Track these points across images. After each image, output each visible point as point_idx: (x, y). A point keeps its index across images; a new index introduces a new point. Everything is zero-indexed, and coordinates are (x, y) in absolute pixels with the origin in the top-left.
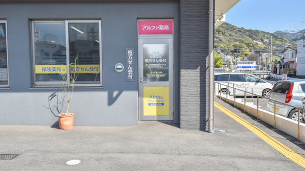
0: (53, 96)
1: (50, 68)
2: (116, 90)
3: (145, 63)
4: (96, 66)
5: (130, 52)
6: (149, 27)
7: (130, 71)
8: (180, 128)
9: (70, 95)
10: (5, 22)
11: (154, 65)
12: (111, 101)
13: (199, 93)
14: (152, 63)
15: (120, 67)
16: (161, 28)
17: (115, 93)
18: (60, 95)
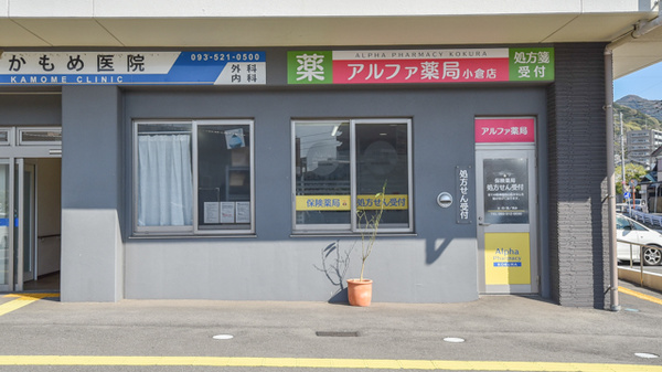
0: (331, 248)
1: (320, 201)
2: (441, 237)
3: (486, 192)
4: (401, 196)
5: (463, 173)
6: (492, 130)
7: (464, 206)
8: (559, 304)
9: (360, 246)
10: (251, 123)
11: (503, 195)
12: (432, 256)
13: (591, 243)
14: (500, 191)
15: (447, 198)
16: (514, 131)
17: (439, 243)
18: (343, 245)
